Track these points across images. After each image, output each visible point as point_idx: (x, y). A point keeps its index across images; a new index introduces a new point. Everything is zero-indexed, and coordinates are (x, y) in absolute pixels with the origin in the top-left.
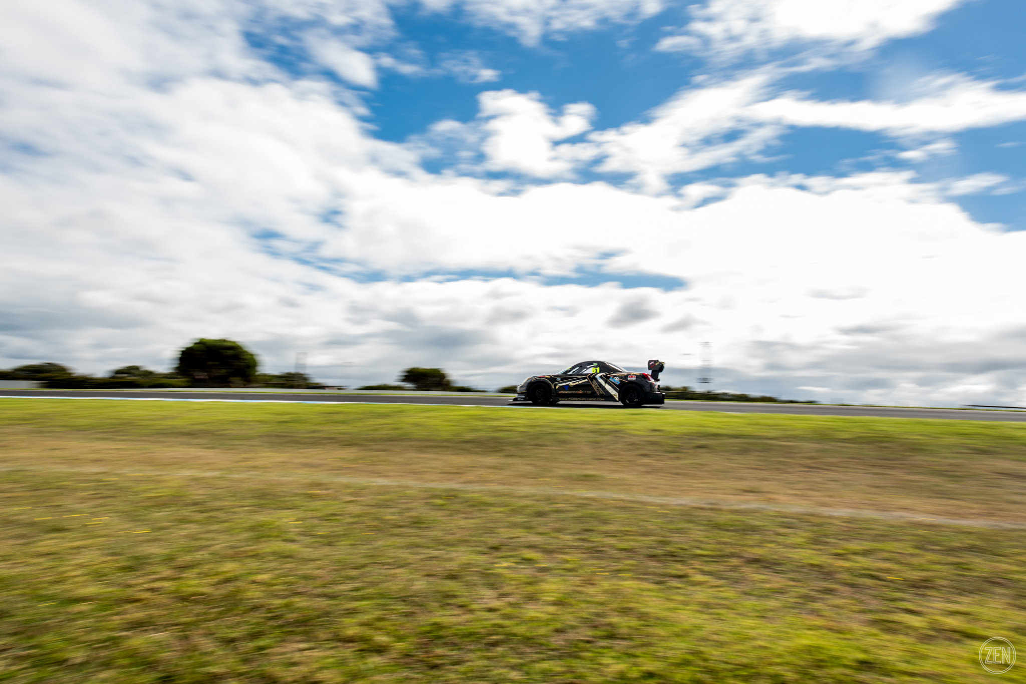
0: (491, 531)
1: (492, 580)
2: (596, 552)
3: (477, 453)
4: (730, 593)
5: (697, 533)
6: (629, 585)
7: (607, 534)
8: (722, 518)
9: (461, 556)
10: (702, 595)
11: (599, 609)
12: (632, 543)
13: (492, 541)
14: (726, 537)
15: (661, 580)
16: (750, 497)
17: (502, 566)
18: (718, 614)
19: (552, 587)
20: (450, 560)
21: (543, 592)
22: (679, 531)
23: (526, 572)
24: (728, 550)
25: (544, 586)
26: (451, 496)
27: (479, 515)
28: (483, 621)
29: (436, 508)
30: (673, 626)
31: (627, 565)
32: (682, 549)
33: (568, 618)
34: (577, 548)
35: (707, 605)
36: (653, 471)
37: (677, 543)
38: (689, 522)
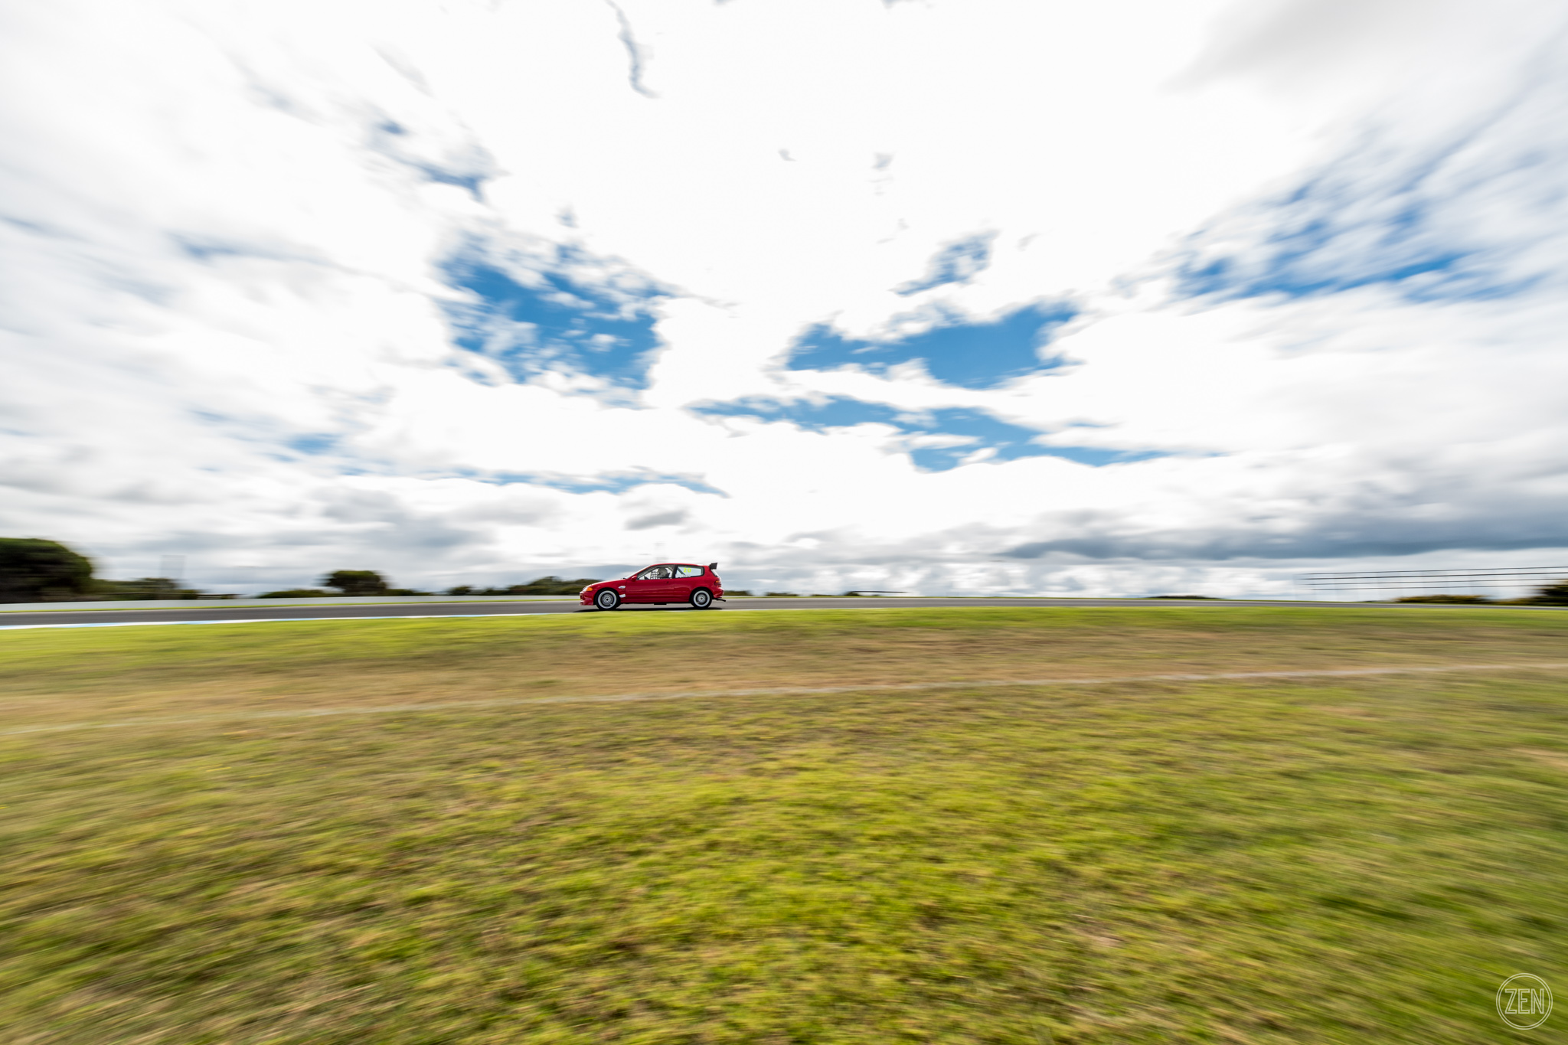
0: (450, 747)
1: (456, 792)
2: (552, 752)
3: (430, 669)
4: (656, 768)
5: (638, 723)
6: (578, 774)
7: (566, 735)
8: (658, 708)
9: (423, 775)
10: (636, 772)
11: (552, 799)
12: (586, 740)
13: (455, 756)
14: (660, 723)
15: (604, 766)
16: (683, 687)
17: (466, 778)
18: (647, 785)
19: (514, 787)
20: (411, 781)
21: (506, 793)
22: (624, 724)
23: (489, 779)
24: (659, 733)
25: (507, 788)
26: (405, 718)
27: (438, 733)
28: (447, 828)
29: (388, 732)
30: (609, 800)
31: (580, 758)
32: (625, 738)
33: (527, 809)
34: (538, 750)
35: (640, 779)
36: (607, 671)
37: (622, 734)
38: (633, 714)
